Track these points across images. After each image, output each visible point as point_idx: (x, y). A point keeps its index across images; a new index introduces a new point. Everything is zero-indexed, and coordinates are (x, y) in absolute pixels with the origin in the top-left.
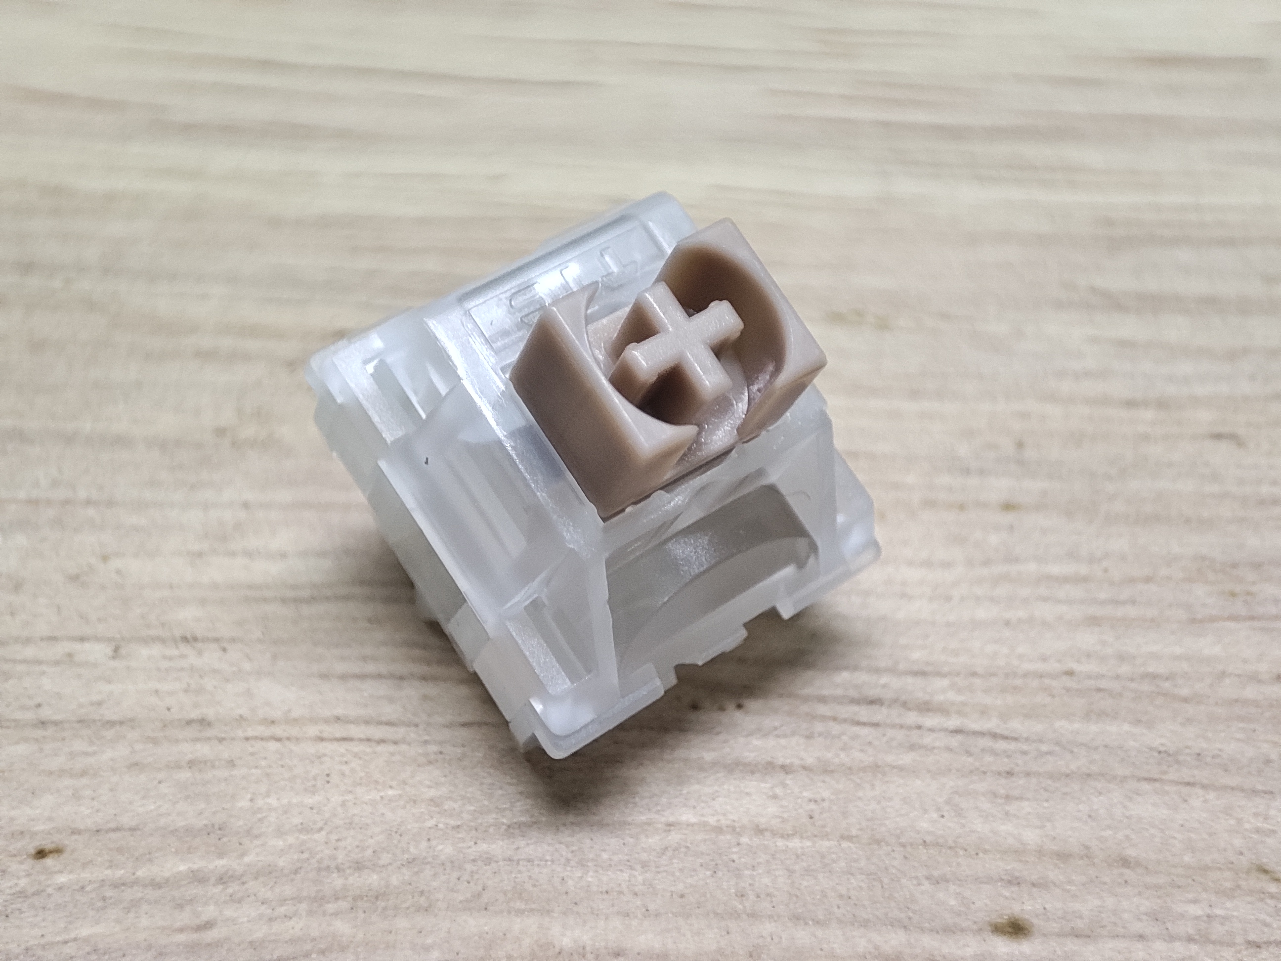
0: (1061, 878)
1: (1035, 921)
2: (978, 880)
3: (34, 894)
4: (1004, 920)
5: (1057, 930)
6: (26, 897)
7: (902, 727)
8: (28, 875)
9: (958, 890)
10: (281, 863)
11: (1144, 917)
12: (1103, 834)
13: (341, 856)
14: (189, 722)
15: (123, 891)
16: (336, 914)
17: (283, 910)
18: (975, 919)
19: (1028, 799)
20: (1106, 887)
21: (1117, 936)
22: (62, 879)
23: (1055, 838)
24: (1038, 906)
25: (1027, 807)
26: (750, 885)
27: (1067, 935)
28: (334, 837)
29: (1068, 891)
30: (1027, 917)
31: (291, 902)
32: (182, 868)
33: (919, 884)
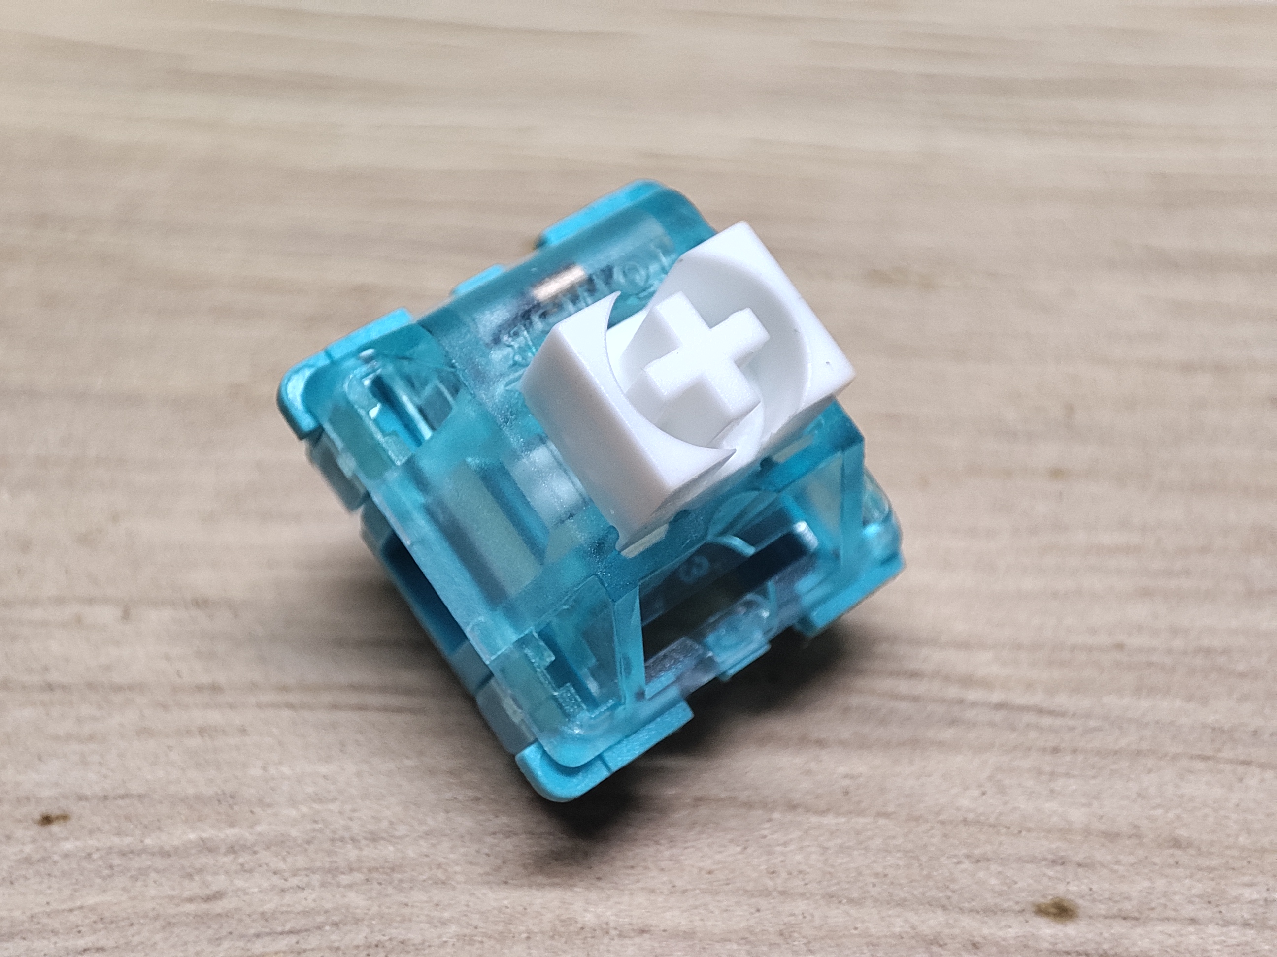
0: (1109, 858)
1: (1080, 902)
2: (1021, 860)
3: (39, 861)
4: (1049, 900)
5: (1103, 912)
6: (31, 864)
7: (943, 701)
8: (34, 841)
9: (1000, 869)
10: (294, 833)
11: (1197, 900)
12: (1153, 813)
13: (356, 827)
14: (200, 688)
15: (131, 859)
16: (350, 886)
17: (294, 881)
18: (1018, 899)
19: (1073, 776)
20: (1157, 867)
21: (1168, 919)
22: (68, 846)
23: (1101, 817)
24: (1083, 887)
25: (1073, 785)
26: (782, 861)
27: (1114, 917)
28: (348, 807)
29: (1116, 872)
30: (1072, 897)
31: (304, 873)
32: (192, 836)
33: (959, 863)
